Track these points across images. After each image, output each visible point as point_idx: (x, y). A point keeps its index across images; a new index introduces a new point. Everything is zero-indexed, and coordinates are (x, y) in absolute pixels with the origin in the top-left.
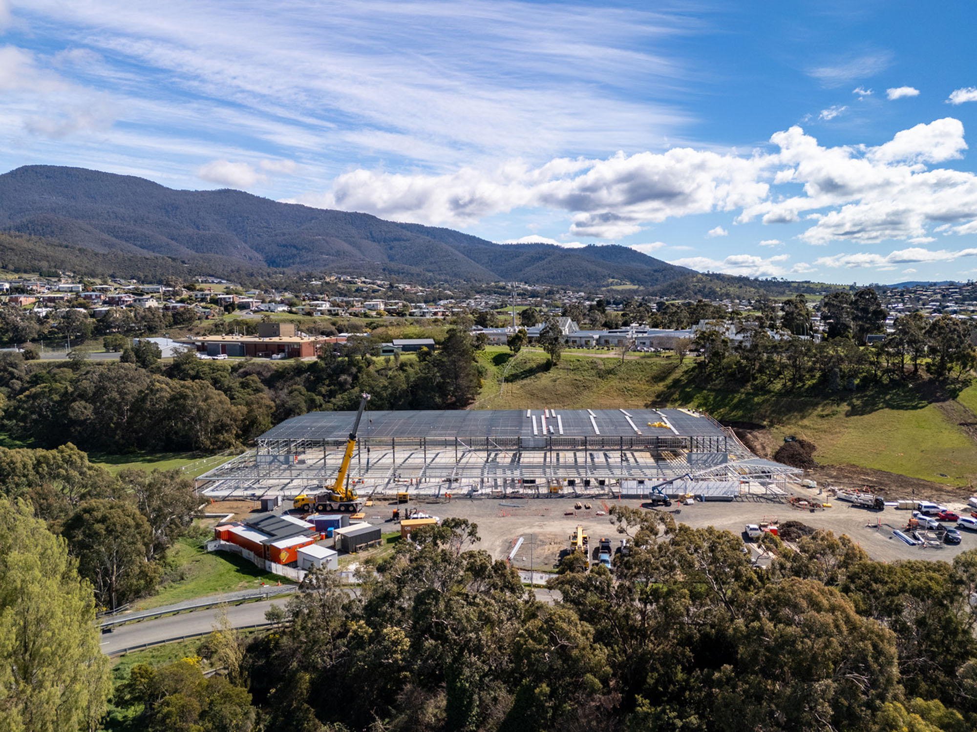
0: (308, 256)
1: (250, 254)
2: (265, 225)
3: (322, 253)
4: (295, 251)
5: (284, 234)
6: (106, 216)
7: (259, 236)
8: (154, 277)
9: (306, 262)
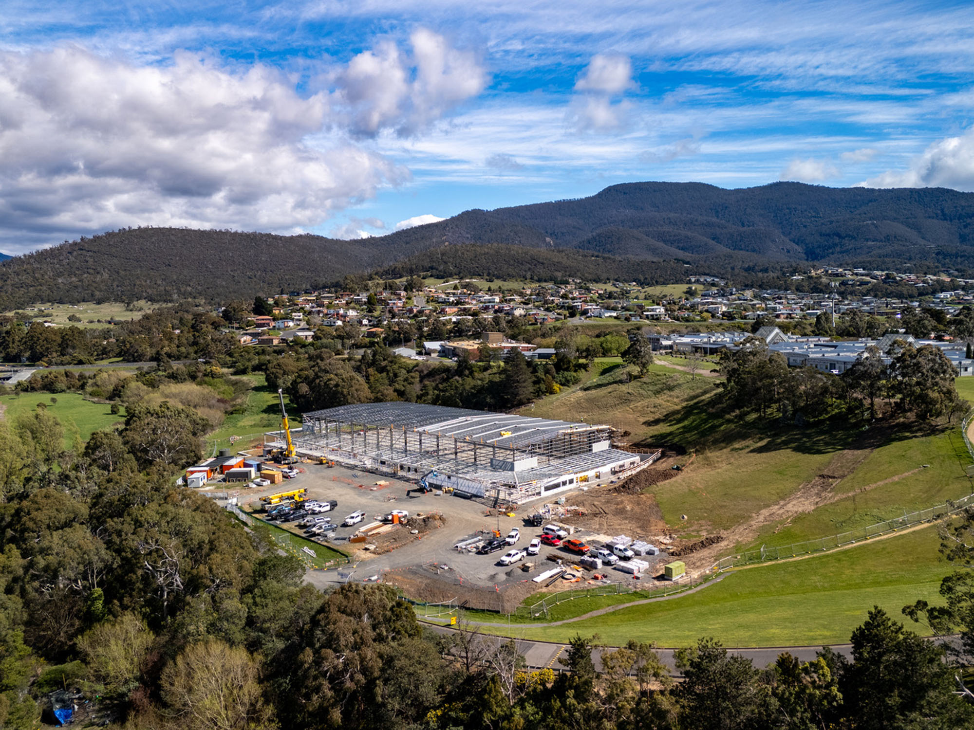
0: (849, 244)
1: (788, 247)
2: (814, 214)
3: (867, 240)
4: (837, 240)
5: (831, 222)
6: (662, 223)
7: (805, 226)
8: (652, 279)
9: (847, 251)
